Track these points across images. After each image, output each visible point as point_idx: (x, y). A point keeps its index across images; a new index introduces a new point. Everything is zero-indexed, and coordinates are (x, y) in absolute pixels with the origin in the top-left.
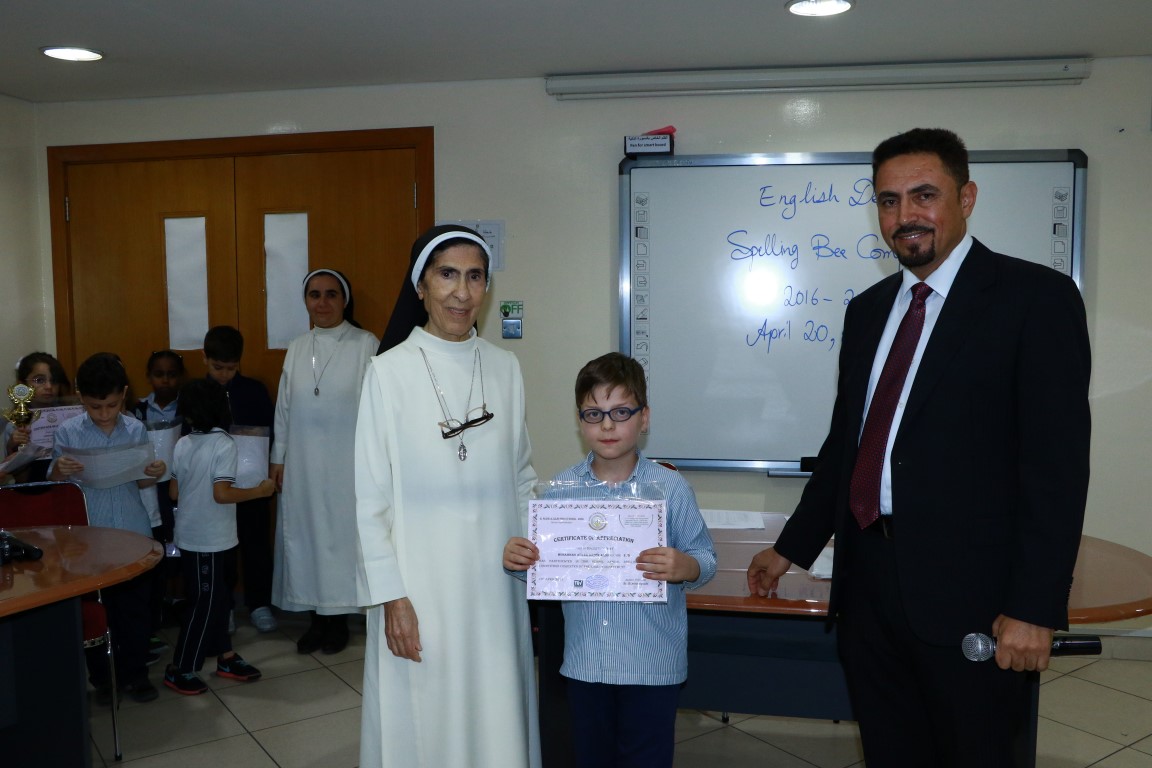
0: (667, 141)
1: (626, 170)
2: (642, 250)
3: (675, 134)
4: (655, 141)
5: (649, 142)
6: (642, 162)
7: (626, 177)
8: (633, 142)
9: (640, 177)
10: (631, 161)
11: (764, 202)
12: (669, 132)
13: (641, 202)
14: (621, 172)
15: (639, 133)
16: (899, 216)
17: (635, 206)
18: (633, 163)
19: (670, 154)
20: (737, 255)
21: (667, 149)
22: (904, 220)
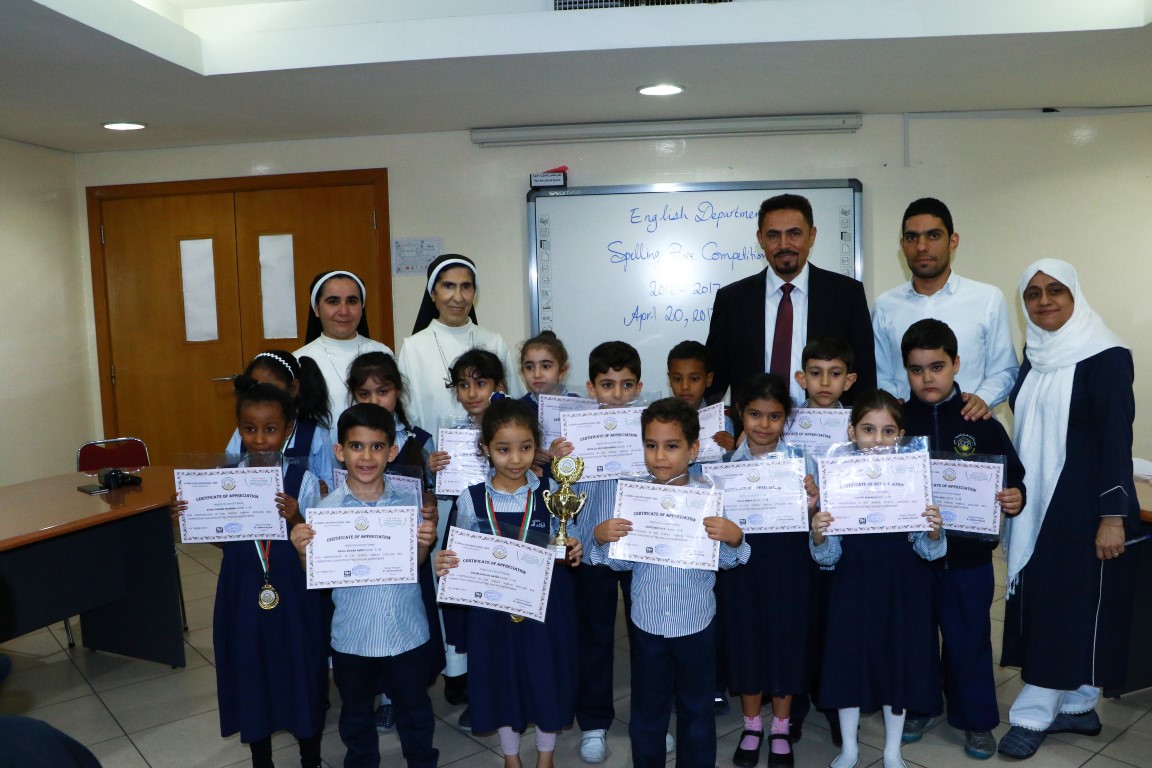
0: (562, 177)
1: (532, 198)
2: (545, 257)
3: (567, 172)
4: (554, 178)
5: (549, 178)
6: (543, 192)
7: (532, 204)
8: (539, 178)
9: (542, 203)
10: (535, 192)
11: (634, 220)
12: (563, 171)
13: (544, 222)
14: (528, 200)
15: (540, 172)
16: (780, 244)
17: (539, 225)
18: (537, 193)
19: (564, 187)
20: (615, 259)
21: (561, 183)
22: (784, 246)
